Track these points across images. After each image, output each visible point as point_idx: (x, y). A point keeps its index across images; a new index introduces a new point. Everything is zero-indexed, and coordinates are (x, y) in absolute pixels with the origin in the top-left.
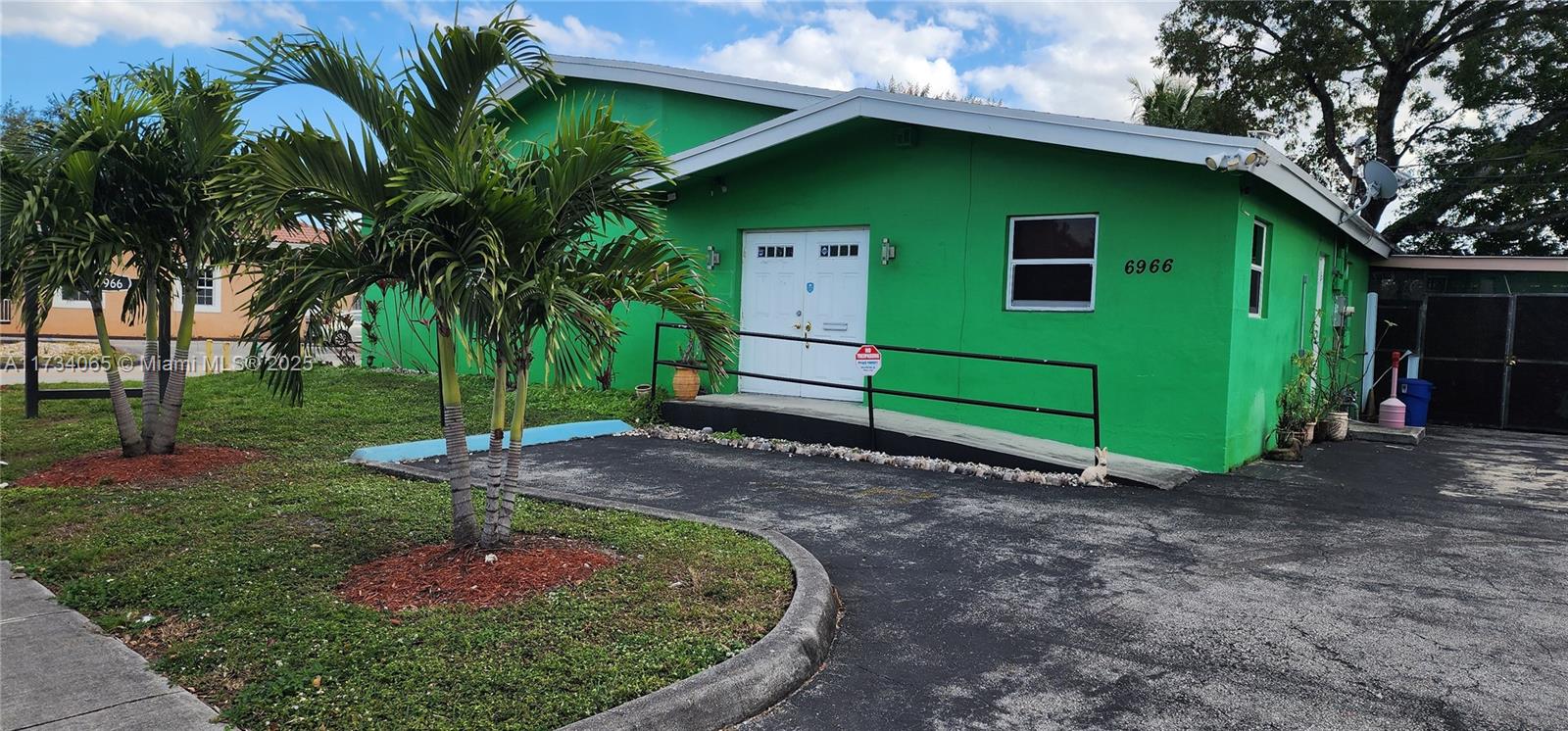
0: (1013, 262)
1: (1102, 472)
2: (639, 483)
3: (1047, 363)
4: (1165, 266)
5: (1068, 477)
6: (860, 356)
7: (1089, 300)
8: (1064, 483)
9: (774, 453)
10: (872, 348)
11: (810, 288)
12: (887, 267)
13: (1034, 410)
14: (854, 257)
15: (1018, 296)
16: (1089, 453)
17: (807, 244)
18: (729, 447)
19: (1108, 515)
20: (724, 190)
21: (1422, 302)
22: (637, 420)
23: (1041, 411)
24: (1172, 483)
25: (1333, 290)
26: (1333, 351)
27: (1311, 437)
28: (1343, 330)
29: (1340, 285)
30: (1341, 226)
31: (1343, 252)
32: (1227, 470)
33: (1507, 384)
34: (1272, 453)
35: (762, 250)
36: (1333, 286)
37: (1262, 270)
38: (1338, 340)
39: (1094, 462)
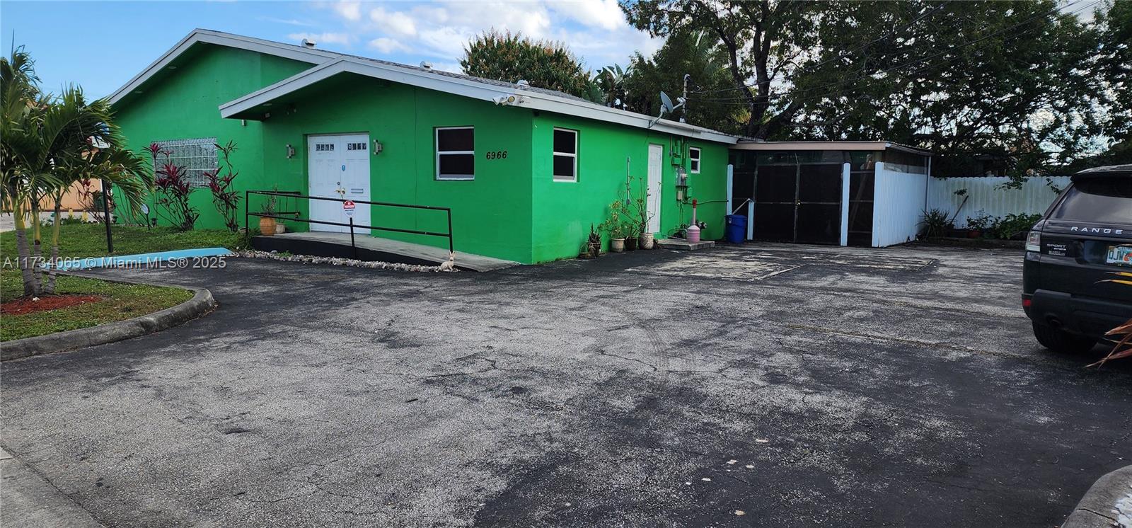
0: (439, 153)
1: (451, 264)
3: (429, 208)
4: (503, 155)
5: (436, 268)
6: (346, 207)
7: (473, 173)
8: (433, 270)
9: (299, 263)
10: (351, 202)
11: (344, 169)
12: (378, 157)
13: (424, 233)
14: (363, 150)
15: (442, 172)
17: (341, 142)
18: (278, 261)
20: (295, 111)
21: (754, 171)
22: (238, 248)
23: (428, 234)
24: (491, 269)
25: (672, 165)
26: (677, 200)
27: (622, 247)
28: (686, 187)
29: (678, 161)
30: (652, 128)
31: (679, 142)
32: (536, 263)
33: (796, 216)
34: (581, 255)
35: (318, 146)
36: (672, 163)
37: (575, 155)
38: (680, 193)
39: (448, 259)
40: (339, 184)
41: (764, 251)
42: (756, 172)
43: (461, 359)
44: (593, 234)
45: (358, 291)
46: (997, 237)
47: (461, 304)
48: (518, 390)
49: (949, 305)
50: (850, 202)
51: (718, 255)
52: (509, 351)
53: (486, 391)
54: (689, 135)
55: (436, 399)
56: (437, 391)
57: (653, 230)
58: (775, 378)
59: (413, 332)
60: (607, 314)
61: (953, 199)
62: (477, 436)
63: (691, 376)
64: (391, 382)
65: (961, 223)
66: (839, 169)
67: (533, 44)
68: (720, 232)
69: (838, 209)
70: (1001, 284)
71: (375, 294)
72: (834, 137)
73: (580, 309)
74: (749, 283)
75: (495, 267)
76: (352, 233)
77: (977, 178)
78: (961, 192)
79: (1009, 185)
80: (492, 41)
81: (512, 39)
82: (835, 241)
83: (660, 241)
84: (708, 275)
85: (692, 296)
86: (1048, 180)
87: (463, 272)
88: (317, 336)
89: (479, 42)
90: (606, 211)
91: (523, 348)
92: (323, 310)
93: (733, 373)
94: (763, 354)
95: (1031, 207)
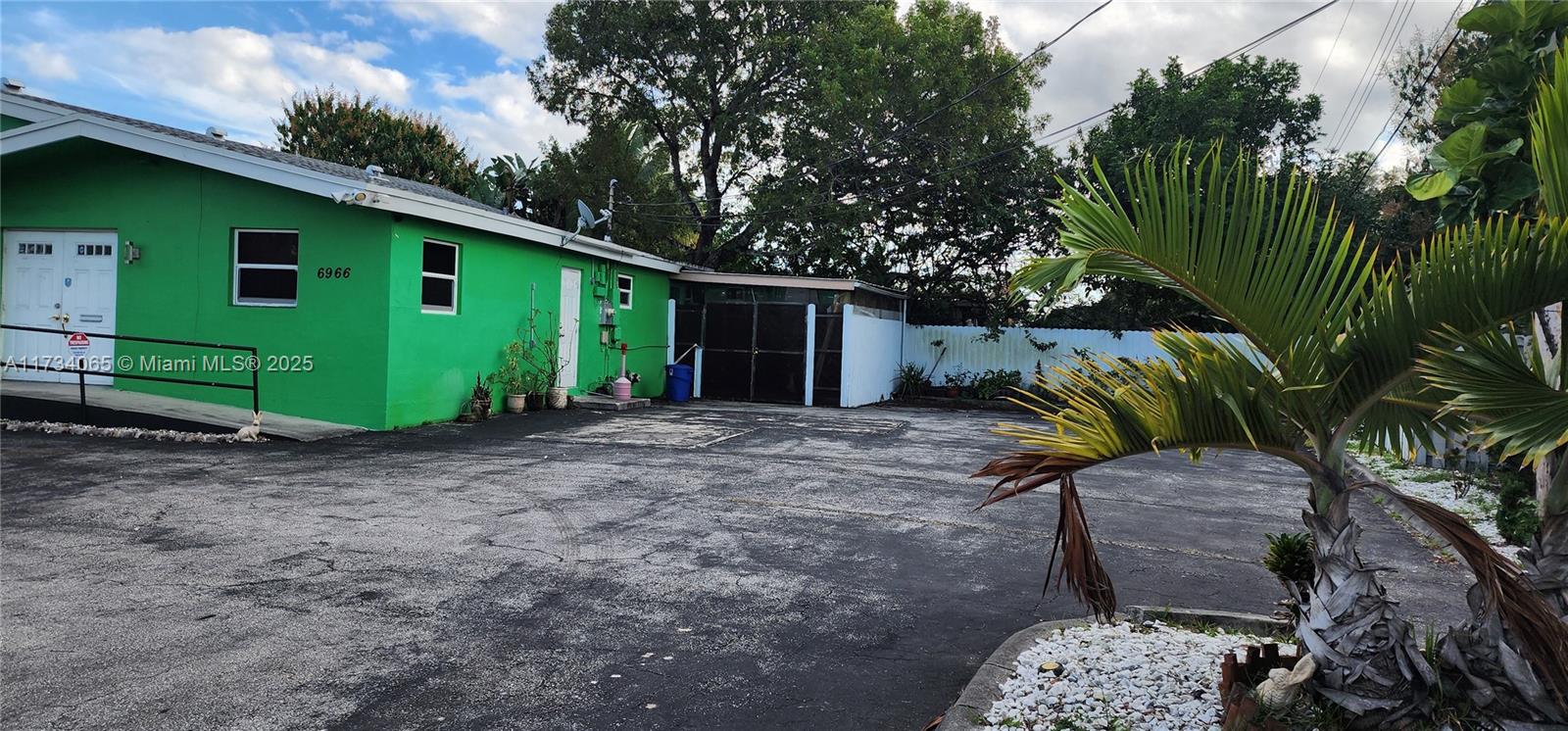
1: (254, 430)
3: (221, 347)
4: (345, 273)
5: (229, 436)
6: (72, 342)
7: (295, 298)
8: (223, 440)
10: (82, 336)
11: (68, 283)
12: (129, 265)
13: (210, 384)
14: (106, 256)
15: (243, 294)
17: (65, 244)
21: (704, 308)
23: (216, 385)
24: (321, 437)
25: (595, 296)
26: (601, 343)
27: (522, 406)
28: (613, 327)
29: (602, 292)
30: (566, 247)
31: (603, 267)
32: (391, 428)
33: (753, 368)
34: (460, 416)
35: (22, 247)
36: (593, 294)
37: (455, 278)
38: (605, 334)
39: (250, 423)
40: (58, 306)
41: (715, 412)
42: (705, 310)
43: (280, 561)
44: (479, 387)
45: (96, 471)
46: (976, 397)
47: (275, 486)
48: (369, 596)
49: (911, 473)
50: (815, 353)
51: (654, 416)
52: (353, 547)
53: (321, 599)
54: (617, 258)
55: (243, 613)
56: (244, 604)
57: (567, 383)
58: (707, 561)
59: (200, 528)
60: (497, 494)
61: (931, 351)
62: (311, 654)
63: (607, 565)
64: (169, 595)
65: (939, 380)
66: (803, 312)
67: (395, 116)
68: (659, 388)
69: (802, 359)
70: (968, 449)
71: (127, 476)
72: (799, 271)
73: (458, 489)
74: (690, 451)
75: (327, 434)
76: (82, 384)
77: (955, 327)
78: (938, 343)
80: (329, 104)
81: (362, 106)
82: (799, 401)
83: (577, 398)
84: (639, 442)
85: (616, 468)
86: (1027, 332)
87: (274, 443)
88: (32, 537)
89: (308, 103)
90: (501, 355)
91: (376, 543)
92: (37, 502)
93: (660, 558)
94: (697, 535)
95: (1010, 361)
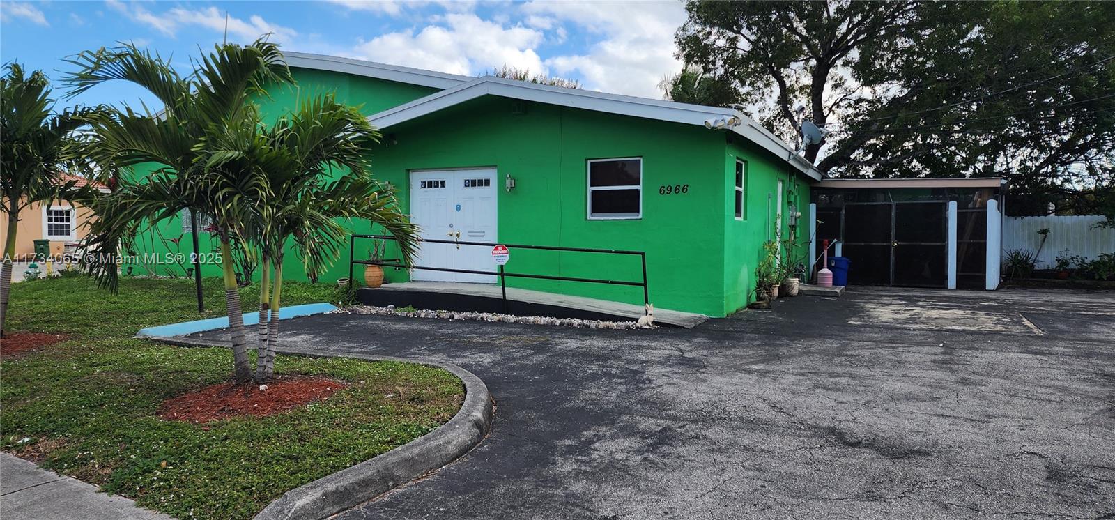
0: (591, 189)
1: (650, 319)
2: (349, 342)
3: (614, 253)
4: (683, 189)
5: (630, 323)
6: (495, 252)
7: (638, 211)
8: (627, 327)
9: (439, 319)
10: (503, 247)
11: (458, 208)
12: (510, 193)
13: (607, 282)
14: (487, 187)
15: (594, 211)
16: (642, 309)
17: (455, 179)
18: (407, 317)
19: (654, 344)
20: (395, 142)
21: (841, 209)
22: (340, 303)
23: (612, 282)
24: (693, 324)
25: (788, 202)
26: (790, 241)
27: (777, 294)
28: (795, 227)
29: (792, 198)
31: (793, 178)
32: (726, 315)
33: (893, 258)
34: (749, 304)
35: (423, 183)
36: (788, 200)
37: (742, 190)
39: (645, 314)
40: (451, 226)
42: (843, 211)
50: (957, 243)
61: (1034, 239)
66: (944, 208)
69: (943, 250)
78: (1045, 232)
79: (1105, 224)
82: (941, 284)
87: (667, 329)
90: (759, 253)
